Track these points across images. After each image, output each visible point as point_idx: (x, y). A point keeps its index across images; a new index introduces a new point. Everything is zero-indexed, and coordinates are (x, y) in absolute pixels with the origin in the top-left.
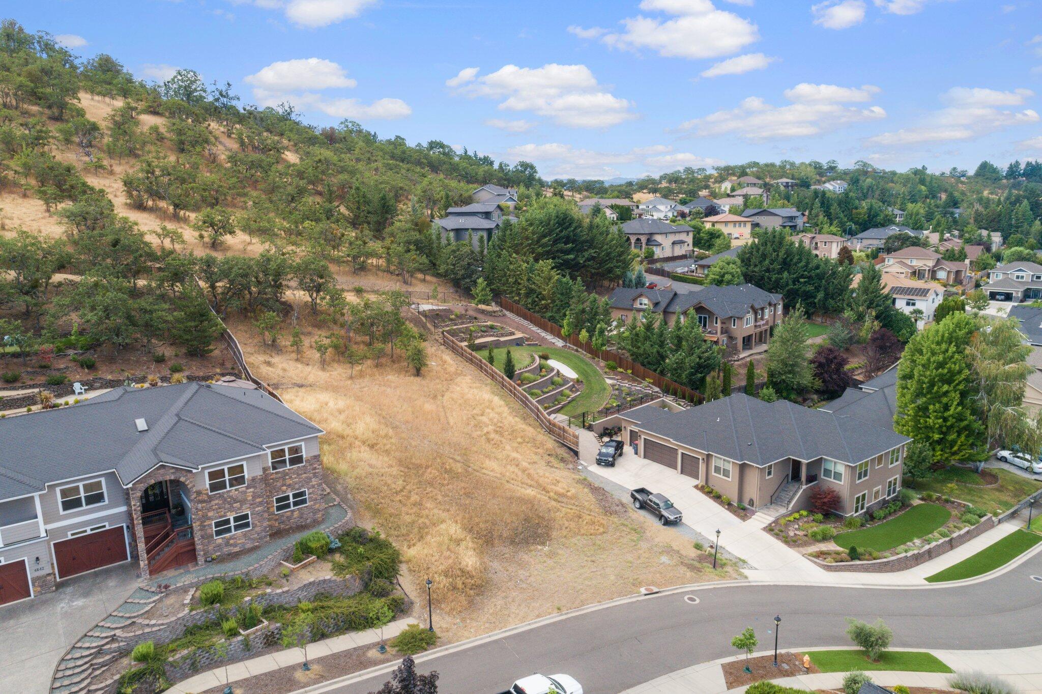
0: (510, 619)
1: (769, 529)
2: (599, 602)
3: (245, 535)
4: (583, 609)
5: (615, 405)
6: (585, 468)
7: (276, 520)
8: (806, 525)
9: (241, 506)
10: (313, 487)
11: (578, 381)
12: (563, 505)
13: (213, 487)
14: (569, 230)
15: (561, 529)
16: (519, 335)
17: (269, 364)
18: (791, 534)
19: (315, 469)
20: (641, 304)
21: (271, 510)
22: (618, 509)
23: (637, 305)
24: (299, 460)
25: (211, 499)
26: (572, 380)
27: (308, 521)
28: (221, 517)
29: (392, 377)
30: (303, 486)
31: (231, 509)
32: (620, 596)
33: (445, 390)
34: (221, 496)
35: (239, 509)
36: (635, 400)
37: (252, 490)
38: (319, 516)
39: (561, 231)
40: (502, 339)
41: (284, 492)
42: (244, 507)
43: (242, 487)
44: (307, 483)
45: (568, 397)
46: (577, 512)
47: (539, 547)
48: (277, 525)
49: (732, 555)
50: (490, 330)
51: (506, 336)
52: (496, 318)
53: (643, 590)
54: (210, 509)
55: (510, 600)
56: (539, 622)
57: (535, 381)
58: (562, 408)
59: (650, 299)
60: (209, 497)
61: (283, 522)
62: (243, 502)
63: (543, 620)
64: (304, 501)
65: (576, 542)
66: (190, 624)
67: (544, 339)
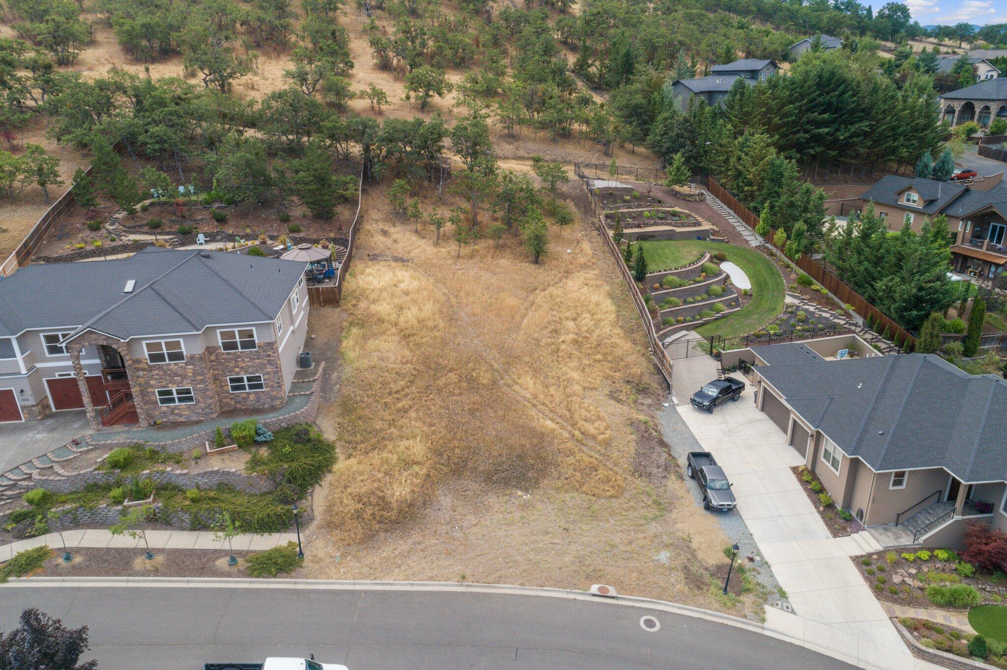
0: (397, 570)
1: (863, 563)
2: (522, 584)
3: (189, 408)
4: (495, 587)
5: (772, 332)
6: (674, 406)
7: (232, 399)
8: (932, 575)
9: (182, 380)
10: (269, 373)
11: (746, 294)
12: (584, 448)
13: (153, 358)
14: (832, 94)
15: (559, 478)
16: (706, 226)
17: (385, 233)
18: (897, 579)
19: (269, 356)
20: (908, 200)
21: (225, 388)
22: (655, 471)
23: (903, 202)
24: (252, 345)
25: (151, 369)
26: (738, 290)
27: (266, 406)
28: (163, 387)
29: (505, 262)
30: (257, 371)
31: (173, 382)
32: (555, 586)
33: (552, 282)
34: (161, 368)
35: (180, 383)
36: (808, 331)
37: (191, 367)
38: (277, 403)
39: (819, 96)
40: (678, 230)
41: (238, 374)
42: (185, 382)
43: (181, 363)
44: (262, 369)
45: (718, 313)
46: (596, 462)
47: (520, 493)
48: (233, 403)
49: (774, 580)
50: (670, 217)
51: (688, 226)
52: (689, 204)
53: (594, 588)
54: (152, 378)
55: (421, 547)
56: (427, 585)
57: (680, 286)
58: (703, 324)
59: (921, 195)
60: (149, 366)
61: (239, 402)
62: (184, 377)
63: (433, 585)
64: (260, 386)
65: (568, 499)
66: (90, 482)
67: (739, 235)
